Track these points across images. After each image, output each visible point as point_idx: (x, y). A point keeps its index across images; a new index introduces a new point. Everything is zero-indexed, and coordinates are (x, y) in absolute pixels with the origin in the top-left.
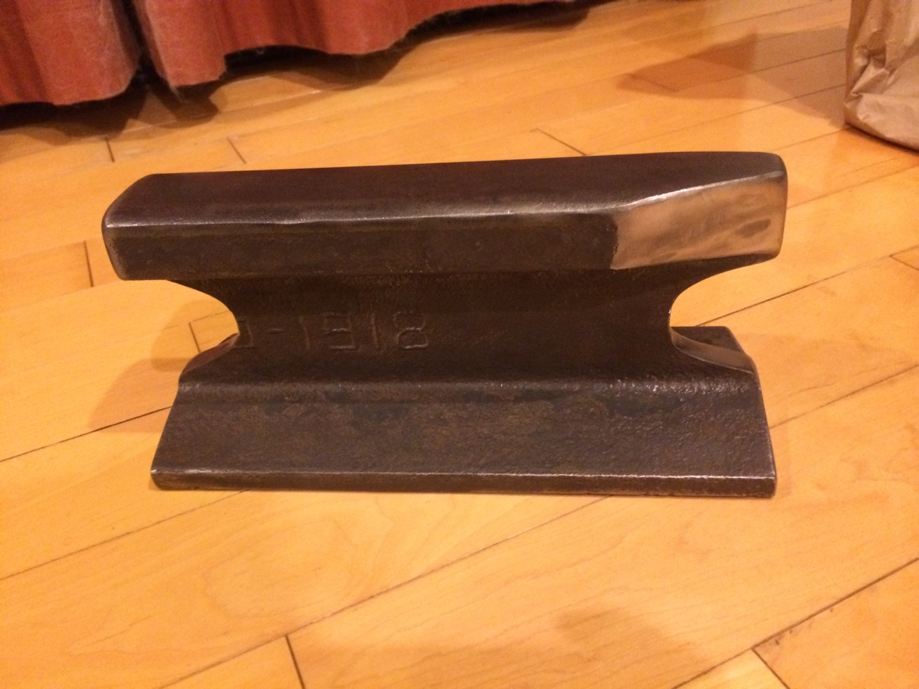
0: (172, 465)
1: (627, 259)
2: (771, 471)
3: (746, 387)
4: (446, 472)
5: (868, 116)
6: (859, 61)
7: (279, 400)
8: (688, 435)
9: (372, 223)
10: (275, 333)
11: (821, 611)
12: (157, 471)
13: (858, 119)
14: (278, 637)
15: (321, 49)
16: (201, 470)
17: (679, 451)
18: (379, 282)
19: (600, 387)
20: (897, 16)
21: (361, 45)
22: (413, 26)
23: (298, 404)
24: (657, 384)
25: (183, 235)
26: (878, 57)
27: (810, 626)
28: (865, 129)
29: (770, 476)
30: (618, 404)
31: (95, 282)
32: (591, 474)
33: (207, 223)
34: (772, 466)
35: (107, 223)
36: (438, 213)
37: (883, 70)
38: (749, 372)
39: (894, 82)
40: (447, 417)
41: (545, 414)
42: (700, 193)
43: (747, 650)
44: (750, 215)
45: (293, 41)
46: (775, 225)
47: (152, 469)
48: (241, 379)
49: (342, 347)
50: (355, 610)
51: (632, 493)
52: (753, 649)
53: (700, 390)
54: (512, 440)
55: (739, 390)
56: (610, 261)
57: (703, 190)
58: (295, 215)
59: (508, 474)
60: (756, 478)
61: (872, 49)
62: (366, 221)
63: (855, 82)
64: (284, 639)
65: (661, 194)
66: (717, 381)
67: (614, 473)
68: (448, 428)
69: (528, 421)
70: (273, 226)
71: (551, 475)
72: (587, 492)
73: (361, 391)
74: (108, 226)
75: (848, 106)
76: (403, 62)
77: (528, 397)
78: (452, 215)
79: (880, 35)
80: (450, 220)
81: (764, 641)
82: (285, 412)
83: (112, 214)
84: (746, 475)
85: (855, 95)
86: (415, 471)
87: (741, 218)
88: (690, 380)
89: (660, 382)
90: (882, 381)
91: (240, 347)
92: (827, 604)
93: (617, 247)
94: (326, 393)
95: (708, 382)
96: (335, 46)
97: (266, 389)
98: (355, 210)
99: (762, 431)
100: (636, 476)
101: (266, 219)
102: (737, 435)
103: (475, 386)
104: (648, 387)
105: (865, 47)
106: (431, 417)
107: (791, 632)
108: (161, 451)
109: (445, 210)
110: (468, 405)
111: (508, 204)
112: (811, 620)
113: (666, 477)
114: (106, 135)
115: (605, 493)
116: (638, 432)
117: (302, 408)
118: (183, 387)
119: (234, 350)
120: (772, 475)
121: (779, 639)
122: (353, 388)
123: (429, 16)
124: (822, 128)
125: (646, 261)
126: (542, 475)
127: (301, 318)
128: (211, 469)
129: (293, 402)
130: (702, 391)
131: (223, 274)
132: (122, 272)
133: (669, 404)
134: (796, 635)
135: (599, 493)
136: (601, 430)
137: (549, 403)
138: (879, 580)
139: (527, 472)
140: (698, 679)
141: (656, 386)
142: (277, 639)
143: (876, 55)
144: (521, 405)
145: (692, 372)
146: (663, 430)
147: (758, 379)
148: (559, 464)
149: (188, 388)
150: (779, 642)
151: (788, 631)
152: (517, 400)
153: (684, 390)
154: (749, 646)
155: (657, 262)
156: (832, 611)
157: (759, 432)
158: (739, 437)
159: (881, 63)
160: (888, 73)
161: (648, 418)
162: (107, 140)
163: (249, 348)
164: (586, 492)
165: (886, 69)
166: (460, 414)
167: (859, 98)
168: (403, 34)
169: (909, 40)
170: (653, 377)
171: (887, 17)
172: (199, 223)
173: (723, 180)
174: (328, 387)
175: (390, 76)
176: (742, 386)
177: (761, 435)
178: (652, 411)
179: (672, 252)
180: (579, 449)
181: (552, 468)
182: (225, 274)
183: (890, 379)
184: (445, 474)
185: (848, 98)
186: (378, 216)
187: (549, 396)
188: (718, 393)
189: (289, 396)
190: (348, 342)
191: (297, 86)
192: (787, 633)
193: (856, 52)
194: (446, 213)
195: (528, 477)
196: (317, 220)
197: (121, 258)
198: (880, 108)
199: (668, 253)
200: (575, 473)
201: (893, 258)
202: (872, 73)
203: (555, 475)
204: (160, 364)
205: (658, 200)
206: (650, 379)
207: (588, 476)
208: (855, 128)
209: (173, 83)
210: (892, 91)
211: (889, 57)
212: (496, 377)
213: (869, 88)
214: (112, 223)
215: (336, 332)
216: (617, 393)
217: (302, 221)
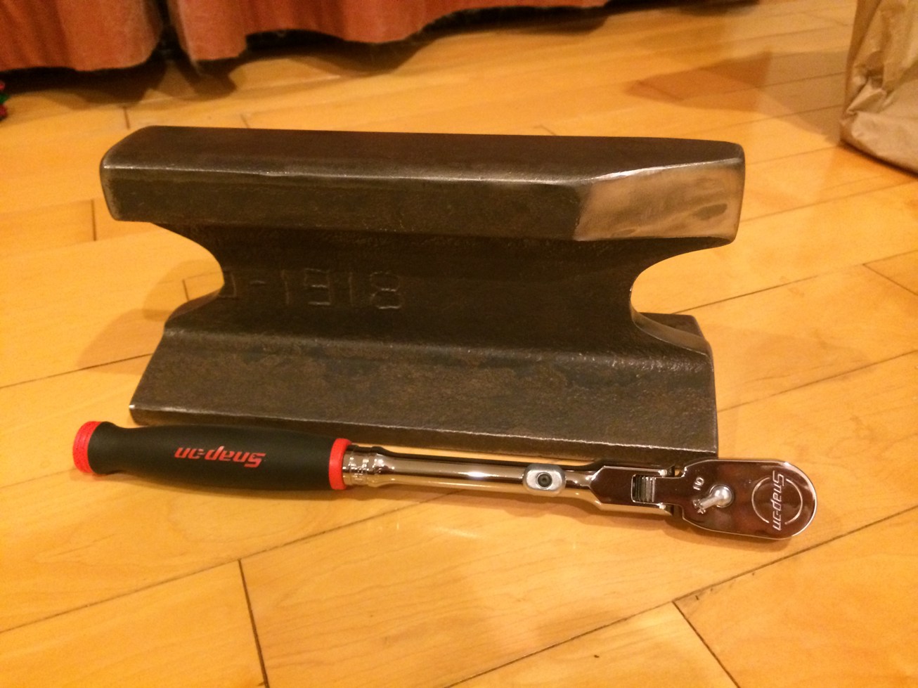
0: (149, 402)
1: (590, 231)
2: (713, 445)
3: (700, 368)
4: (407, 426)
5: (862, 135)
6: (857, 80)
7: (257, 350)
8: (639, 408)
9: (351, 181)
10: (258, 285)
11: (743, 574)
12: (136, 406)
13: (851, 136)
14: (231, 561)
15: (339, 35)
16: (176, 408)
17: (629, 421)
18: (358, 241)
19: (563, 358)
20: (896, 37)
21: (377, 33)
22: (431, 20)
23: (274, 356)
24: (617, 359)
25: (175, 180)
26: (876, 77)
27: (731, 586)
28: (858, 146)
29: (711, 450)
30: (578, 376)
31: (98, 236)
32: (543, 437)
33: (197, 170)
34: (715, 441)
35: (104, 164)
36: (414, 175)
37: (879, 90)
38: (704, 354)
39: (892, 103)
40: (414, 377)
41: (507, 381)
42: (660, 173)
43: (668, 602)
44: (708, 198)
45: (313, 26)
46: (731, 210)
47: (131, 404)
48: (223, 329)
49: (318, 303)
50: (306, 543)
51: (581, 459)
52: (674, 603)
53: (655, 367)
54: (472, 401)
55: (693, 370)
56: (572, 232)
57: (664, 170)
58: (281, 167)
59: (465, 432)
60: (699, 451)
61: (871, 68)
62: (346, 179)
63: (852, 99)
64: (237, 563)
65: (623, 171)
66: (673, 361)
67: (565, 438)
68: (414, 386)
69: (490, 385)
70: (258, 176)
71: (505, 435)
72: (539, 455)
73: (336, 347)
74: (105, 167)
75: (844, 123)
76: (419, 55)
77: (493, 363)
78: (428, 178)
79: (879, 55)
80: (425, 183)
81: (686, 596)
82: (262, 361)
83: (110, 157)
84: (689, 448)
85: (851, 113)
86: (378, 423)
87: (699, 200)
88: (647, 357)
89: (619, 358)
90: (836, 376)
91: (224, 297)
92: (750, 568)
93: (579, 219)
94: (302, 347)
95: (664, 361)
96: (353, 34)
97: (247, 339)
98: (336, 167)
99: (710, 409)
100: (586, 442)
101: (253, 170)
102: (685, 410)
103: (446, 350)
104: (607, 361)
105: (863, 66)
106: (399, 376)
107: (712, 590)
108: (141, 389)
109: (421, 172)
110: (435, 367)
111: (480, 171)
112: (731, 581)
113: (613, 445)
114: (124, 104)
115: (556, 456)
116: (593, 402)
117: (278, 360)
118: (167, 332)
119: (218, 299)
120: (714, 449)
121: (700, 594)
122: (328, 344)
123: (448, 12)
124: (818, 144)
125: (608, 235)
126: (497, 435)
127: (283, 273)
128: (186, 408)
129: (270, 353)
130: (657, 369)
131: (210, 221)
132: (116, 213)
133: (625, 379)
134: (716, 593)
135: (550, 456)
136: (558, 398)
137: (512, 371)
138: (804, 551)
139: (483, 432)
140: (618, 625)
141: (615, 362)
142: (229, 562)
143: (874, 75)
144: (486, 370)
145: (650, 350)
146: (616, 402)
147: (712, 361)
148: (514, 426)
149: (172, 334)
150: (699, 598)
151: (709, 589)
152: (482, 366)
153: (641, 366)
154: (670, 600)
155: (616, 236)
156: (753, 574)
157: (707, 409)
158: (687, 413)
159: (879, 83)
160: (884, 93)
161: (604, 390)
162: (125, 108)
163: (233, 299)
164: (537, 454)
165: (883, 89)
166: (426, 375)
167: (854, 115)
168: (420, 27)
169: (908, 62)
170: (612, 353)
171: (886, 38)
172: (190, 170)
173: (683, 163)
174: (304, 342)
175: (405, 67)
176: (696, 367)
177: (708, 412)
178: (609, 383)
179: (632, 228)
180: (534, 414)
181: (507, 429)
182: (212, 221)
183: (844, 375)
184: (406, 428)
185: (846, 117)
186: (357, 174)
187: (513, 364)
188: (673, 372)
189: (266, 347)
190: (326, 299)
191: (315, 70)
192: (708, 591)
193: (855, 71)
194: (422, 175)
195: (484, 436)
196: (300, 174)
197: (115, 199)
198: (874, 127)
199: (627, 229)
200: (528, 435)
201: (866, 267)
202: (869, 92)
203: (509, 436)
204: (149, 315)
205: (620, 176)
206: (610, 355)
207: (541, 439)
208: (850, 146)
209: (194, 57)
210: (889, 111)
211: (886, 77)
212: (465, 344)
213: (865, 107)
214: (109, 165)
215: (316, 289)
216: (577, 366)
217: (286, 173)
